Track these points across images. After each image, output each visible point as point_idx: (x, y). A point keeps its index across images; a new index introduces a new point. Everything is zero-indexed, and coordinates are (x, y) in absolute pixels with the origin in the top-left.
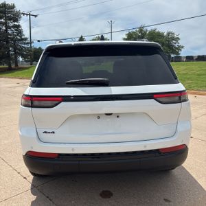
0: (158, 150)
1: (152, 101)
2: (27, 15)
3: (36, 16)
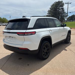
0: (19, 48)
1: (17, 34)
2: (67, 3)
3: (70, 3)
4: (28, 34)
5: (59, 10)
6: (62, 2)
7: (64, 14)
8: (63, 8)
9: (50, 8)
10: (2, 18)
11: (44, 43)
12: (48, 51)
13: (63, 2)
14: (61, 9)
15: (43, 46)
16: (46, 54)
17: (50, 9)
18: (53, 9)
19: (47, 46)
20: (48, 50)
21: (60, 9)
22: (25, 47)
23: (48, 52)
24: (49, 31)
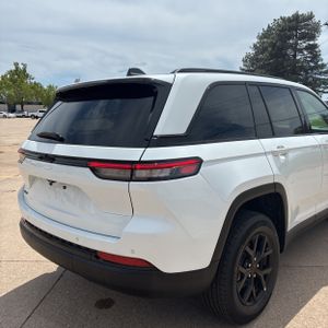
4: (156, 173)
5: (295, 56)
6: (311, 17)
7: (320, 74)
8: (315, 46)
9: (255, 46)
10: (45, 87)
11: (247, 227)
12: (265, 272)
13: (316, 19)
14: (306, 48)
15: (242, 242)
16: (252, 288)
17: (252, 52)
18: (270, 49)
19: (260, 245)
20: (265, 264)
21: (301, 51)
22: (133, 252)
23: (265, 276)
24: (275, 154)
